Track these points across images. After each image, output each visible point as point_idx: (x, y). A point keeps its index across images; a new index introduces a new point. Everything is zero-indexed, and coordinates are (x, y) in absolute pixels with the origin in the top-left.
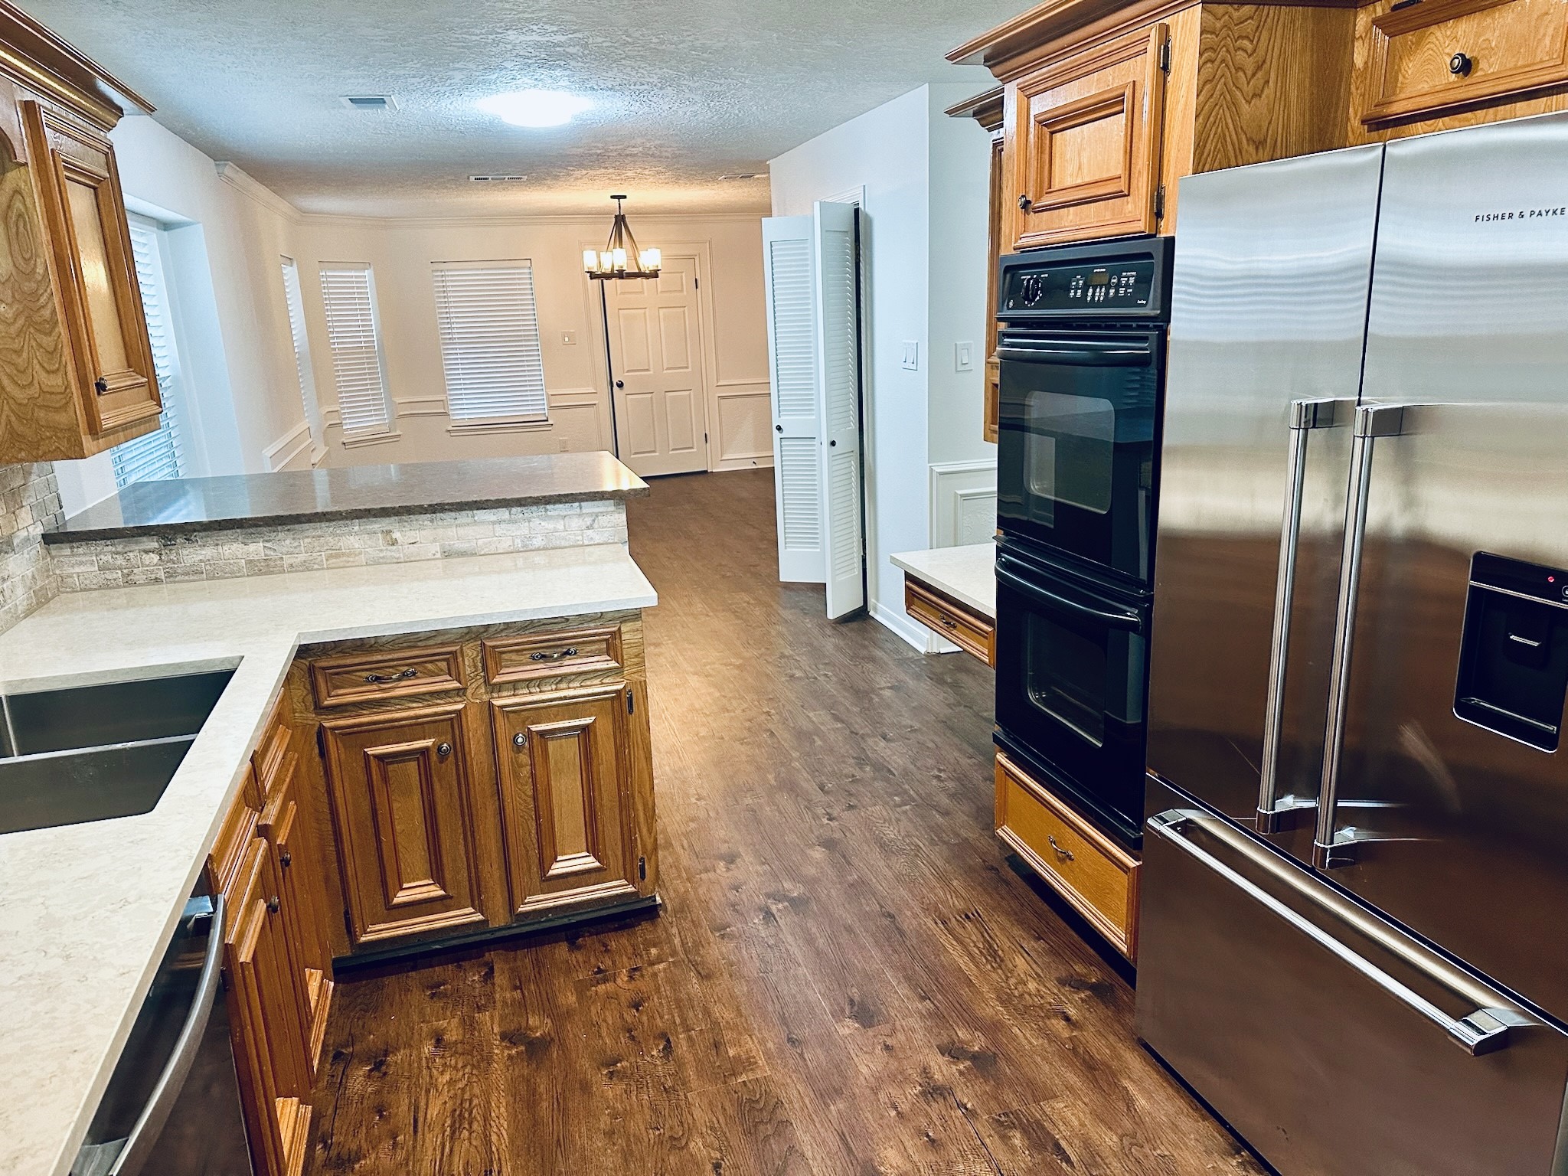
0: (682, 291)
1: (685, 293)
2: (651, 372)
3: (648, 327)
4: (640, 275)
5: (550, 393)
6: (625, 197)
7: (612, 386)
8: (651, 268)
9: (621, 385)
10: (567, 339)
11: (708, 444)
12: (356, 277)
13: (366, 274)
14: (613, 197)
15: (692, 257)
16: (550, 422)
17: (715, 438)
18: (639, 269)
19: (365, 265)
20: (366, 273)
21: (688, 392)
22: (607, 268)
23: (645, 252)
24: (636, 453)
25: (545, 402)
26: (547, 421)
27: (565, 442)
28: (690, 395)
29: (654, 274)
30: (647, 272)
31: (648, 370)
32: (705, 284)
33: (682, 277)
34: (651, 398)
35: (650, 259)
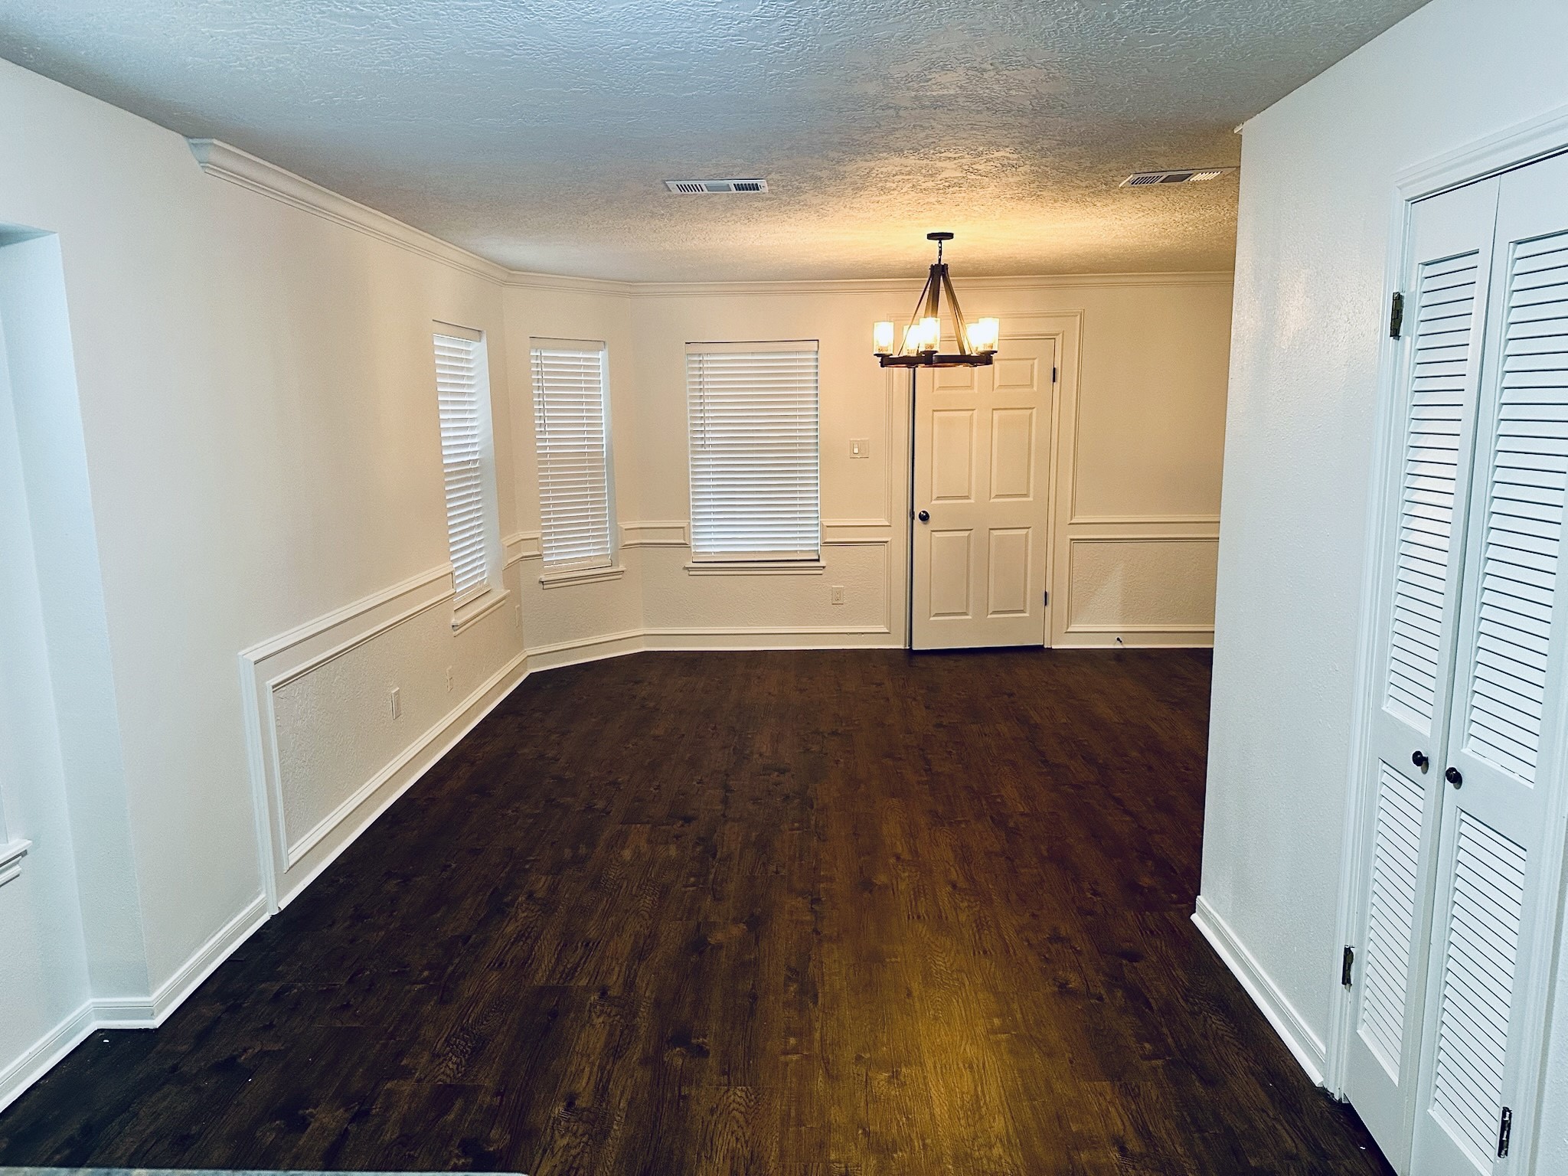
0: (1031, 385)
1: (1035, 389)
2: (972, 501)
3: (975, 434)
4: (963, 359)
5: (825, 524)
6: (950, 236)
7: (913, 518)
8: (981, 349)
9: (925, 518)
10: (856, 451)
11: (1048, 608)
12: (586, 359)
13: (600, 357)
14: (931, 236)
15: (1052, 337)
16: (822, 563)
17: (1060, 600)
18: (962, 350)
19: (599, 344)
20: (601, 355)
21: (1024, 532)
22: (911, 348)
23: (973, 325)
24: (937, 615)
25: (819, 535)
26: (818, 560)
27: (839, 592)
28: (1027, 535)
29: (986, 358)
30: (974, 354)
31: (967, 497)
32: (1068, 377)
33: (1032, 366)
34: (969, 536)
35: (979, 335)
